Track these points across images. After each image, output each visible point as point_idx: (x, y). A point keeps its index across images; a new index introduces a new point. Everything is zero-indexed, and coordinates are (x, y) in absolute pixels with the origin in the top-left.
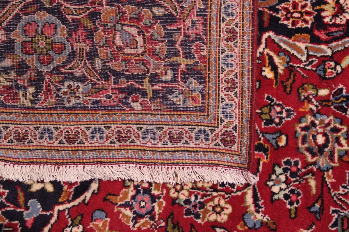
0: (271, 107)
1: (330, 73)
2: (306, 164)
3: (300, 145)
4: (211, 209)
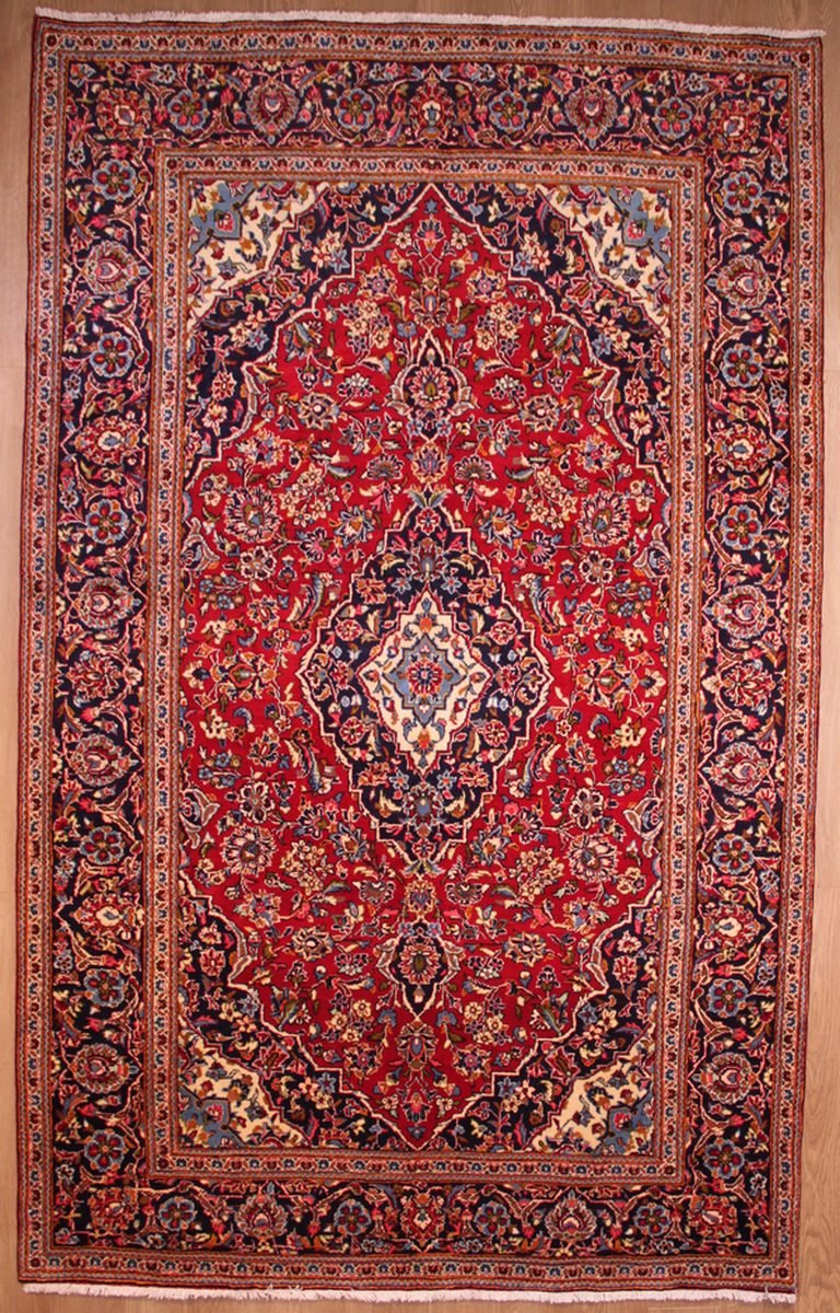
3: (535, 397)
4: (485, 335)
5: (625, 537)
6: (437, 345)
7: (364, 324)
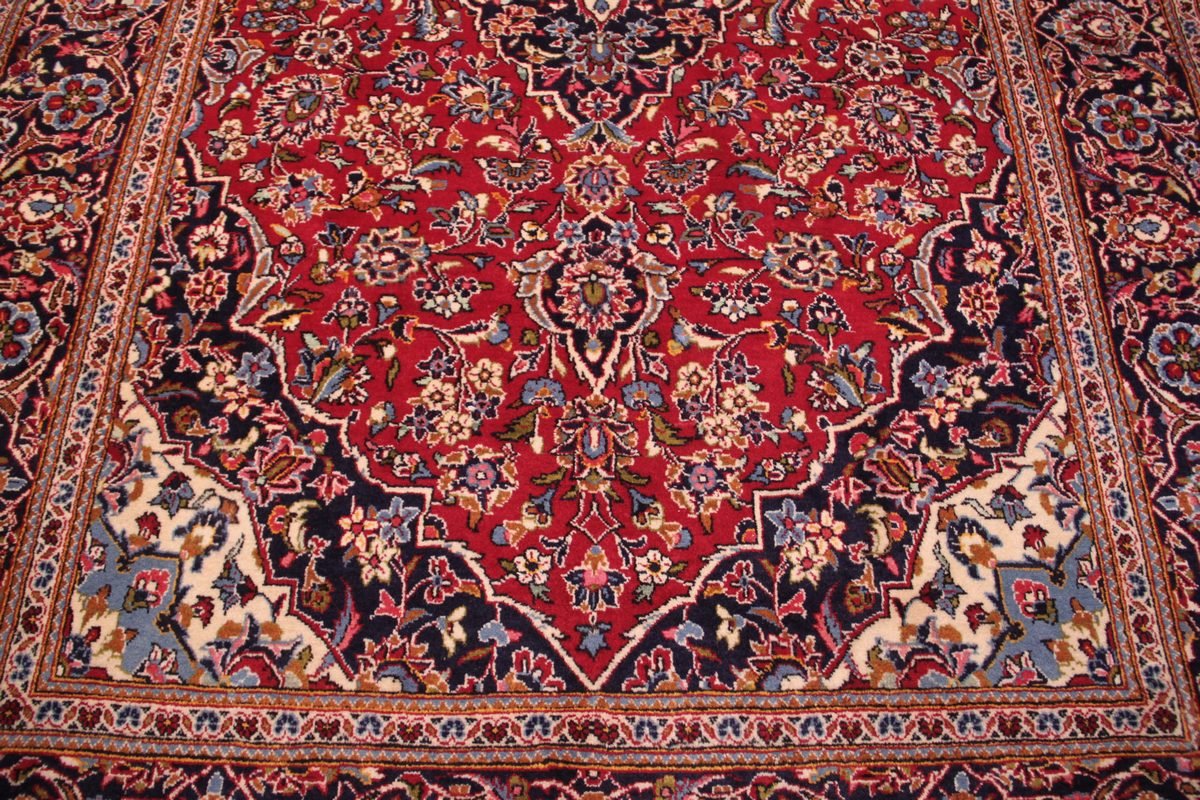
0: (340, 316)
1: (297, 248)
2: (422, 272)
3: (396, 280)
4: (484, 385)
5: (269, 87)
6: (581, 367)
7: (728, 404)
